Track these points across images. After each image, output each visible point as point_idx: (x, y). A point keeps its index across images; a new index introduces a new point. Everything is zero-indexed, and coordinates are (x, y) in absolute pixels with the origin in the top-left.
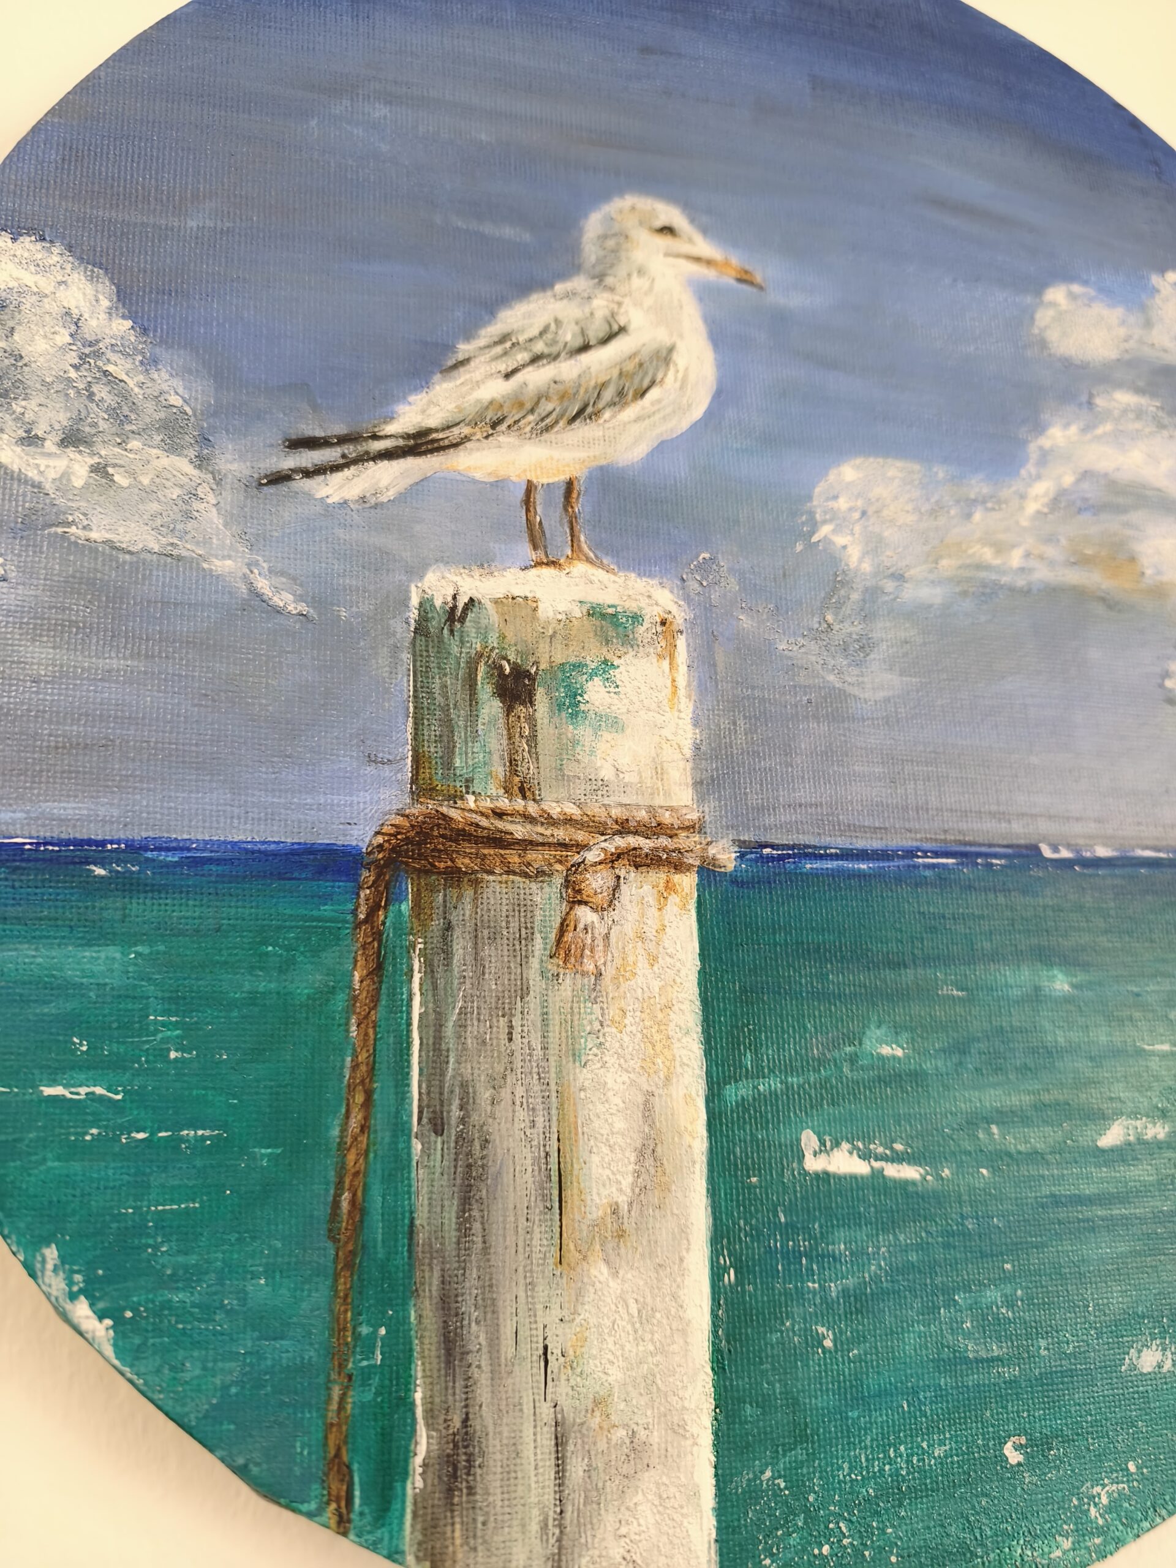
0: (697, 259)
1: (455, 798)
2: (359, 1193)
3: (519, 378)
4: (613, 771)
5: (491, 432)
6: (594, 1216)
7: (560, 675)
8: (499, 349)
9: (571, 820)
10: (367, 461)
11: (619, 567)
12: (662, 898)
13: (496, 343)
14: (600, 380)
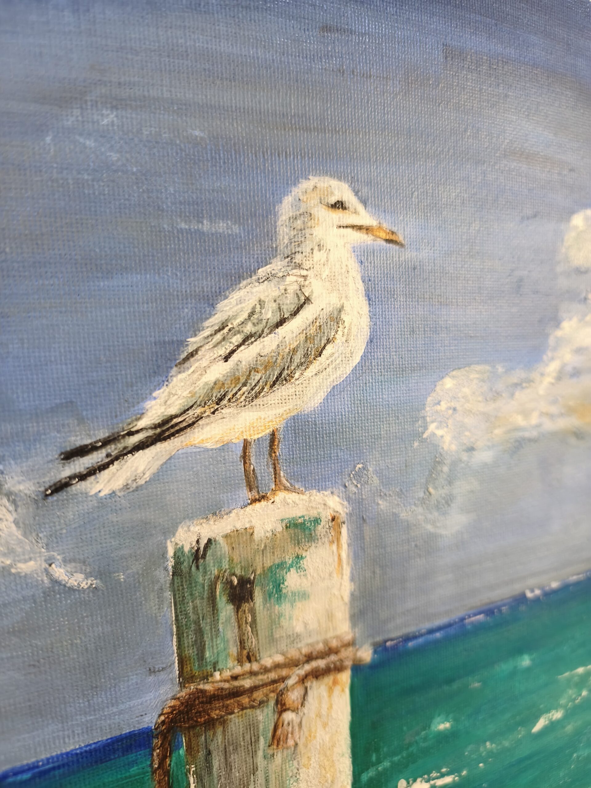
0: (360, 228)
1: (207, 677)
3: (235, 357)
4: (303, 626)
5: (216, 407)
7: (269, 574)
9: (278, 664)
10: (126, 454)
11: (306, 488)
12: (330, 690)
13: (216, 332)
14: (292, 347)
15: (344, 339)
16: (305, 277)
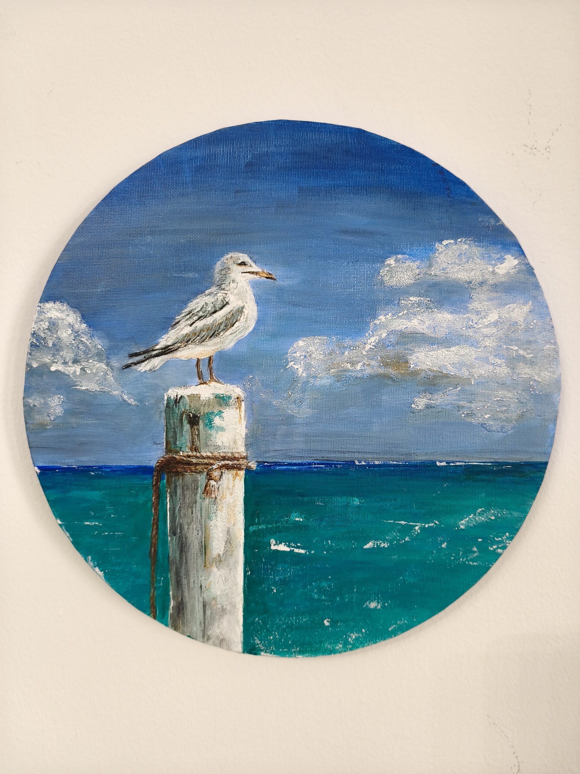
0: (253, 273)
1: (177, 452)
2: (156, 548)
3: (194, 325)
4: (222, 443)
5: (186, 344)
6: (214, 556)
7: (206, 416)
8: (188, 316)
9: (209, 457)
10: (151, 358)
12: (234, 479)
14: (220, 322)
15: (244, 320)
16: (226, 294)
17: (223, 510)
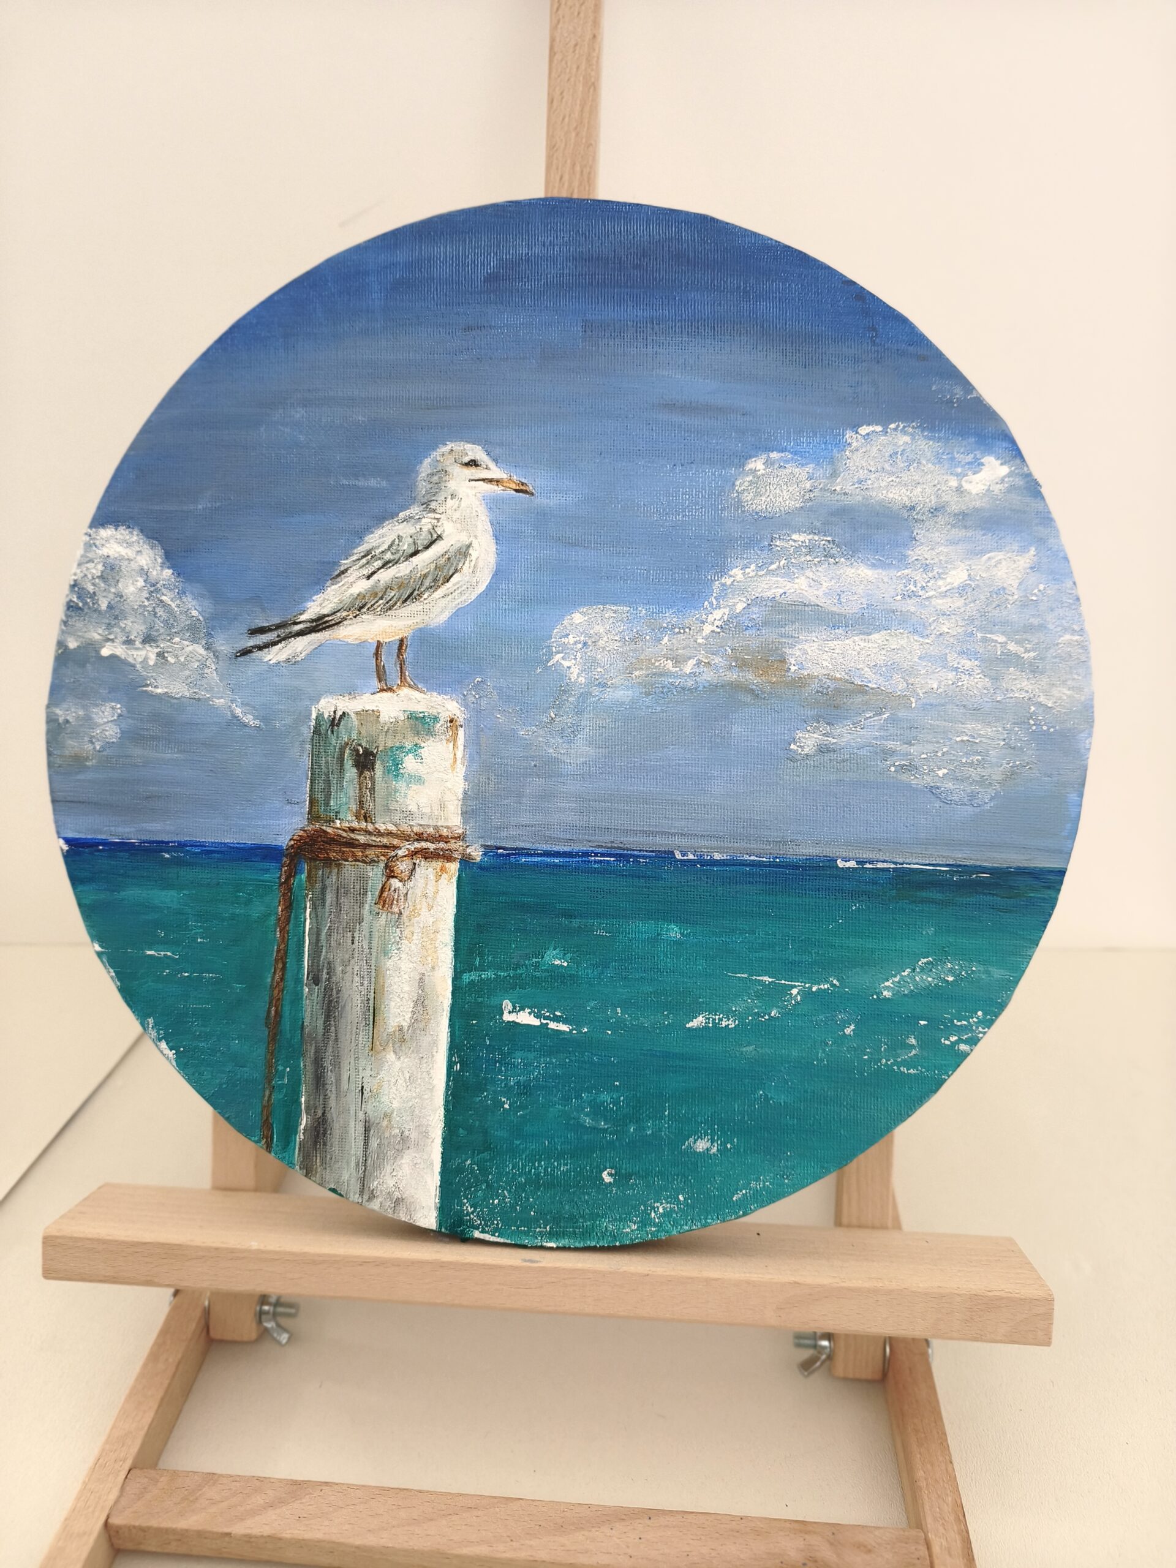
0: (490, 481)
1: (330, 821)
2: (279, 1008)
3: (375, 577)
4: (417, 807)
5: (358, 613)
6: (390, 1031)
7: (390, 753)
8: (364, 561)
9: (391, 833)
10: (290, 637)
11: (427, 689)
12: (438, 877)
13: (363, 557)
14: (423, 573)
15: (471, 571)
16: (438, 520)
17: (414, 938)
